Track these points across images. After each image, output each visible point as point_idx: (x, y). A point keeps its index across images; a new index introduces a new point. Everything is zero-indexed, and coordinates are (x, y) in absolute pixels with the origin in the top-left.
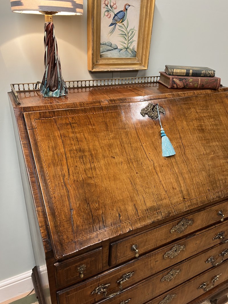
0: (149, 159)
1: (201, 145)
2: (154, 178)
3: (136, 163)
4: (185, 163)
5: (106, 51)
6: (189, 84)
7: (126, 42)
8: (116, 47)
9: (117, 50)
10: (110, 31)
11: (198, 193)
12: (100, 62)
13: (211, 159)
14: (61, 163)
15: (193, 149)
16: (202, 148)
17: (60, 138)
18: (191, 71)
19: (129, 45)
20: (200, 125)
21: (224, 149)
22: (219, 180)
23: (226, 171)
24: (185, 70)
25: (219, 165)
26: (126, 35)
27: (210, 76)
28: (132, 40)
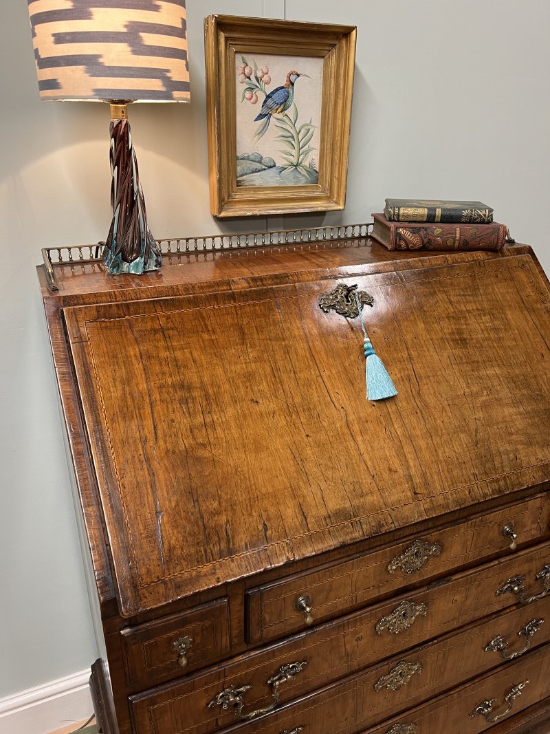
0: (336, 405)
1: (458, 374)
2: (346, 448)
3: (307, 413)
4: (419, 414)
5: (249, 172)
6: (435, 240)
7: (294, 152)
8: (272, 164)
9: (273, 170)
10: (258, 130)
11: (450, 483)
12: (238, 197)
13: (481, 406)
14: (140, 414)
15: (438, 382)
16: (461, 380)
17: (140, 360)
18: (438, 212)
19: (301, 157)
20: (457, 329)
21: (513, 384)
22: (500, 453)
23: (517, 433)
24: (426, 210)
25: (501, 419)
26: (293, 137)
27: (482, 222)
28: (307, 146)
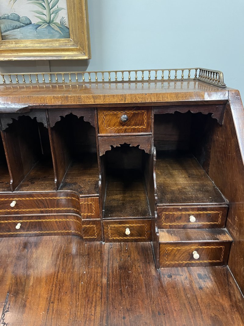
5: (11, 28)
7: (45, 12)
8: (28, 22)
9: (30, 27)
12: (3, 47)
19: (52, 16)
28: (56, 7)
